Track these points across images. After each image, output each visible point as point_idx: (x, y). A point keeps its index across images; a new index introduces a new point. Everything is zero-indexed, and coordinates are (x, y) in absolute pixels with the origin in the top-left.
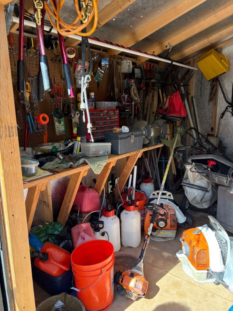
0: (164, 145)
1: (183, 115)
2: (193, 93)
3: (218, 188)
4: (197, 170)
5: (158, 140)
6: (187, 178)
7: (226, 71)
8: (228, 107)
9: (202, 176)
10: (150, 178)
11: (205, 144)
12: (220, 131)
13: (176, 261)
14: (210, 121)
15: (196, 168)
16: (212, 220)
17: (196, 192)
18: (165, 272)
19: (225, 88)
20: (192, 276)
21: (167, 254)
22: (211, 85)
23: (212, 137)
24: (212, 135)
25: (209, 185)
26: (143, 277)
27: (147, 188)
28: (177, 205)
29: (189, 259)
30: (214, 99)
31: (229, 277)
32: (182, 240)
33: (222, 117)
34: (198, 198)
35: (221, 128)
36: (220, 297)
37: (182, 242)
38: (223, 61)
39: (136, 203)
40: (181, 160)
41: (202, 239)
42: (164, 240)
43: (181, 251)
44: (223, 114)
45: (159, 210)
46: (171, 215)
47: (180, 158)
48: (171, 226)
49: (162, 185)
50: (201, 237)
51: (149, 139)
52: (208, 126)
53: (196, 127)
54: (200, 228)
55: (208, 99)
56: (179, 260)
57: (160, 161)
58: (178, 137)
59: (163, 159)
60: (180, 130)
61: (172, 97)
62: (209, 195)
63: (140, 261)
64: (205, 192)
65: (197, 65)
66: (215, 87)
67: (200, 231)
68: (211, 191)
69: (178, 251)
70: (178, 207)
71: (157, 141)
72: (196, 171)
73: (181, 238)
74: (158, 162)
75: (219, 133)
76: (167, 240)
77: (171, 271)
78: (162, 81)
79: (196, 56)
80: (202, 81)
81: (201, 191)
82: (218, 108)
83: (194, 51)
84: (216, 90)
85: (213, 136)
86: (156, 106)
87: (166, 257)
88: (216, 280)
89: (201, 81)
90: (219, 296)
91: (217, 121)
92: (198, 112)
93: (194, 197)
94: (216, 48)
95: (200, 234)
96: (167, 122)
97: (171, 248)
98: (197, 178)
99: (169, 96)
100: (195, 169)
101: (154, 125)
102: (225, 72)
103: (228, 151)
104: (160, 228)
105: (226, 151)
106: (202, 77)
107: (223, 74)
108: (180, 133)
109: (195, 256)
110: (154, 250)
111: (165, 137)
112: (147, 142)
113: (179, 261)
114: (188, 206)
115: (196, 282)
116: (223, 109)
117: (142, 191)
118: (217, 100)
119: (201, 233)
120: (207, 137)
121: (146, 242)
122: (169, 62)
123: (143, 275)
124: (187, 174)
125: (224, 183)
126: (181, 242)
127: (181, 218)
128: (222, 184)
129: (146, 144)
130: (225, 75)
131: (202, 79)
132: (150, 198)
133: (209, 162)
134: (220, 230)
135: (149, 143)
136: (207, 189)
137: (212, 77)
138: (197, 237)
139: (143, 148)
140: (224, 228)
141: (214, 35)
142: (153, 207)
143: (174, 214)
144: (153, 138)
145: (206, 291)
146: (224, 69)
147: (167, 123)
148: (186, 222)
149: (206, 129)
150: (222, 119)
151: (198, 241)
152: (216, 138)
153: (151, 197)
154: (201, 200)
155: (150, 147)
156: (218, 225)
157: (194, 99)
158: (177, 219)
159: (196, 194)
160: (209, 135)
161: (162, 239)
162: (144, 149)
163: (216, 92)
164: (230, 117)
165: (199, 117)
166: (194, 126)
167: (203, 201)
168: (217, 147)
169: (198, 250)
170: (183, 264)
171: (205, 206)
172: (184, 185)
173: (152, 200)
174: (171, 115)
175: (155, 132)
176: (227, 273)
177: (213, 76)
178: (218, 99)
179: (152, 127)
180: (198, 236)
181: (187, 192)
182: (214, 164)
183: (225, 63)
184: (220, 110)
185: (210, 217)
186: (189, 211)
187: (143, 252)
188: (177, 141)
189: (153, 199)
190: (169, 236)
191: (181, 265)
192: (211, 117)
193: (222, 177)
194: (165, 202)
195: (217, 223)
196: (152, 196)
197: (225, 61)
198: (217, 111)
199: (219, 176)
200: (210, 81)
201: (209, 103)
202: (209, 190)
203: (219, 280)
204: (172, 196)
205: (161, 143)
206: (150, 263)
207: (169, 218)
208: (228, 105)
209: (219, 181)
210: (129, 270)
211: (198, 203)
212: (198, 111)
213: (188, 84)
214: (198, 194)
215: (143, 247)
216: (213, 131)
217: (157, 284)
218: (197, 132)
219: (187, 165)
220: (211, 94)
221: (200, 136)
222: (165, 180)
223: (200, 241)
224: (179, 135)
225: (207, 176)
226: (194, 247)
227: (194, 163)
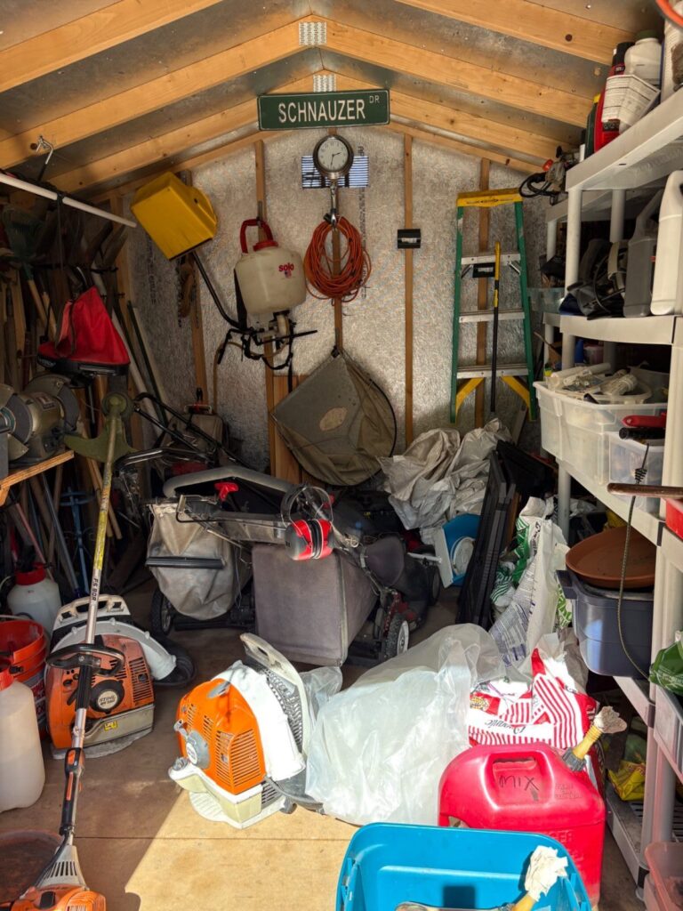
0: (75, 454)
1: (118, 359)
2: (130, 291)
3: (250, 554)
4: (193, 515)
5: (55, 442)
6: (160, 543)
7: (211, 235)
8: (232, 333)
9: (209, 529)
10: (40, 564)
11: (186, 435)
12: (218, 397)
13: (171, 793)
14: (189, 373)
15: (189, 509)
16: (251, 642)
17: (190, 576)
18: (144, 841)
19: (214, 281)
20: (223, 818)
21: (140, 783)
22: (177, 270)
23: (201, 416)
24: (202, 411)
25: (222, 549)
26: (85, 890)
27: (35, 601)
28: (144, 630)
29: (209, 774)
30: (192, 311)
31: (318, 779)
32: (181, 727)
33: (219, 360)
34: (197, 594)
35: (221, 389)
36: (304, 842)
37: (182, 731)
38: (201, 208)
39: (11, 659)
40: (136, 493)
41: (236, 706)
42: (119, 745)
43: (182, 758)
44: (221, 351)
45: (97, 659)
46: (130, 662)
47: (133, 488)
48: (136, 695)
49: (94, 581)
50: (234, 699)
51: (27, 440)
52: (186, 385)
53: (153, 392)
54: (225, 676)
55: (175, 309)
56: (179, 786)
57: (63, 504)
58: (115, 428)
59: (71, 498)
60: (119, 405)
61: (78, 305)
62: (225, 576)
63: (65, 842)
64: (214, 571)
65: (132, 211)
66: (191, 276)
67: (229, 683)
68: (230, 565)
69: (173, 764)
70: (147, 635)
71: (53, 445)
72: (191, 519)
73: (178, 723)
74: (57, 508)
75: (218, 403)
76: (130, 743)
77: (164, 831)
78: (35, 255)
79: (123, 185)
80: (152, 259)
81: (206, 570)
82: (207, 337)
83: (119, 172)
84: (195, 286)
85: (203, 414)
86: (23, 333)
87: (137, 797)
88: (287, 800)
89: (149, 260)
90: (302, 840)
91: (207, 371)
92: (152, 348)
93: (187, 591)
94: (178, 171)
95: (230, 693)
96: (72, 383)
97: (148, 763)
98: (188, 537)
99: (69, 304)
100: (187, 512)
101: (35, 395)
102: (210, 239)
103: (248, 450)
104: (104, 714)
105: (243, 450)
106: (151, 249)
107: (206, 244)
108: (121, 414)
109: (227, 758)
110: (94, 789)
111: (75, 429)
112: (22, 450)
113: (178, 791)
114: (169, 623)
115: (237, 830)
116: (220, 338)
117: (18, 615)
118: (201, 314)
119: (232, 688)
120: (191, 416)
121: (72, 773)
122: (53, 196)
123: (84, 882)
124: (159, 530)
125: (266, 536)
126: (178, 733)
127: (162, 664)
128: (262, 540)
129: (17, 457)
130: (211, 245)
131: (151, 253)
132: (55, 628)
133: (221, 487)
134: (277, 664)
135: (26, 455)
136: (219, 560)
137: (179, 250)
138: (223, 703)
139: (9, 475)
140: (287, 658)
141: (171, 134)
142: (78, 656)
143: (141, 659)
144: (39, 437)
145: (269, 842)
146: (206, 229)
147: (71, 386)
148: (177, 671)
149: (183, 394)
150: (219, 366)
151: (228, 714)
152: (213, 417)
153: (57, 625)
154: (207, 596)
155: (32, 468)
156: (271, 652)
157: (134, 309)
158: (150, 670)
159: (192, 583)
160: (193, 411)
161: (114, 745)
162: (13, 476)
163: (196, 291)
164: (239, 358)
165: (157, 360)
166: (147, 387)
167: (211, 598)
168: (220, 441)
169: (232, 739)
170: (191, 793)
171: (219, 609)
172: (152, 566)
173: (64, 635)
174: (84, 360)
175: (42, 417)
176: (311, 770)
177: (181, 246)
178: (203, 311)
179: (28, 403)
180: (225, 700)
181: (166, 583)
182: (234, 489)
183: (206, 214)
184: (211, 342)
185: (245, 638)
186: (173, 636)
187: (67, 810)
188: (117, 436)
189: (66, 630)
190: (134, 728)
191: (188, 800)
192: (190, 362)
193: (260, 522)
194: (110, 629)
195: (268, 648)
196: (61, 623)
197: (206, 206)
198: (205, 343)
199: (252, 521)
200: (174, 262)
201: (180, 321)
202: (226, 564)
203: (293, 797)
204: (124, 605)
205: (67, 449)
206: (93, 834)
207: (128, 673)
208: (228, 326)
209: (253, 534)
210: (32, 889)
211: (199, 606)
212: (151, 344)
213: (113, 268)
214: (198, 581)
215: (66, 795)
216: (202, 399)
217: (130, 888)
218: (158, 405)
219: (154, 505)
220: (181, 295)
221: (169, 415)
222: (101, 563)
223: (232, 712)
224: (120, 420)
225: (221, 526)
226: (219, 732)
227: (182, 496)
